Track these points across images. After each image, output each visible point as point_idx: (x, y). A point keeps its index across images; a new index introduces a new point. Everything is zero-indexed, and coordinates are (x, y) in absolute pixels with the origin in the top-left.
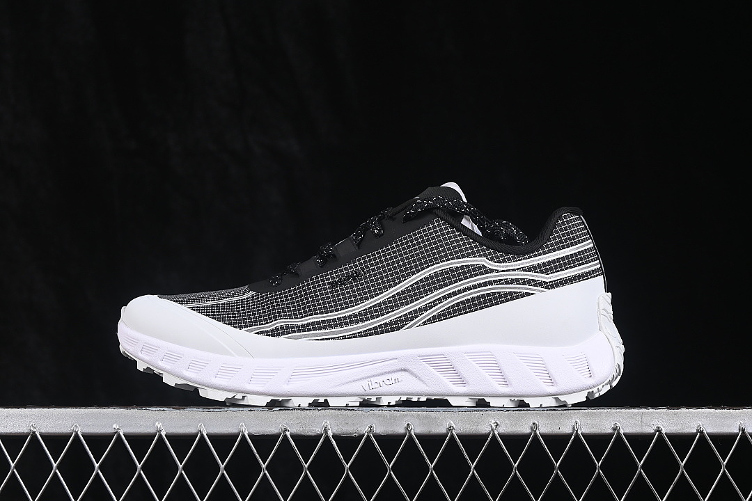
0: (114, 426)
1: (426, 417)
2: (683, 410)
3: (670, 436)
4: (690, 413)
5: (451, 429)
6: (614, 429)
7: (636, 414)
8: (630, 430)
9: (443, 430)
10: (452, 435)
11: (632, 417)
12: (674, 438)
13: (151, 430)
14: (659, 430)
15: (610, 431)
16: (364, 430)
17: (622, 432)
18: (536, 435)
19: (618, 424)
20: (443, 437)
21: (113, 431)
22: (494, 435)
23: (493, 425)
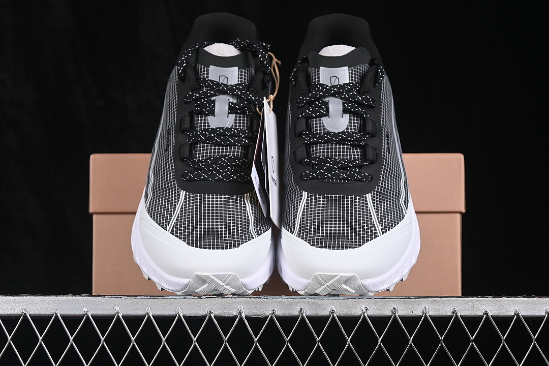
0: (84, 309)
1: (314, 303)
2: (505, 299)
3: (494, 318)
4: (509, 301)
5: (332, 312)
6: (453, 313)
7: (469, 301)
8: (465, 313)
9: (326, 313)
10: (334, 317)
11: (466, 304)
12: (498, 319)
13: (111, 312)
14: (486, 313)
15: (450, 314)
16: (268, 313)
17: (459, 314)
18: (395, 317)
19: (456, 309)
20: (327, 318)
21: (84, 313)
22: (364, 316)
23: (363, 309)
